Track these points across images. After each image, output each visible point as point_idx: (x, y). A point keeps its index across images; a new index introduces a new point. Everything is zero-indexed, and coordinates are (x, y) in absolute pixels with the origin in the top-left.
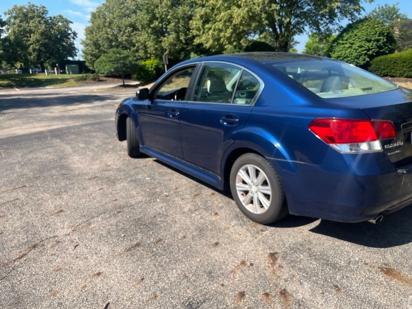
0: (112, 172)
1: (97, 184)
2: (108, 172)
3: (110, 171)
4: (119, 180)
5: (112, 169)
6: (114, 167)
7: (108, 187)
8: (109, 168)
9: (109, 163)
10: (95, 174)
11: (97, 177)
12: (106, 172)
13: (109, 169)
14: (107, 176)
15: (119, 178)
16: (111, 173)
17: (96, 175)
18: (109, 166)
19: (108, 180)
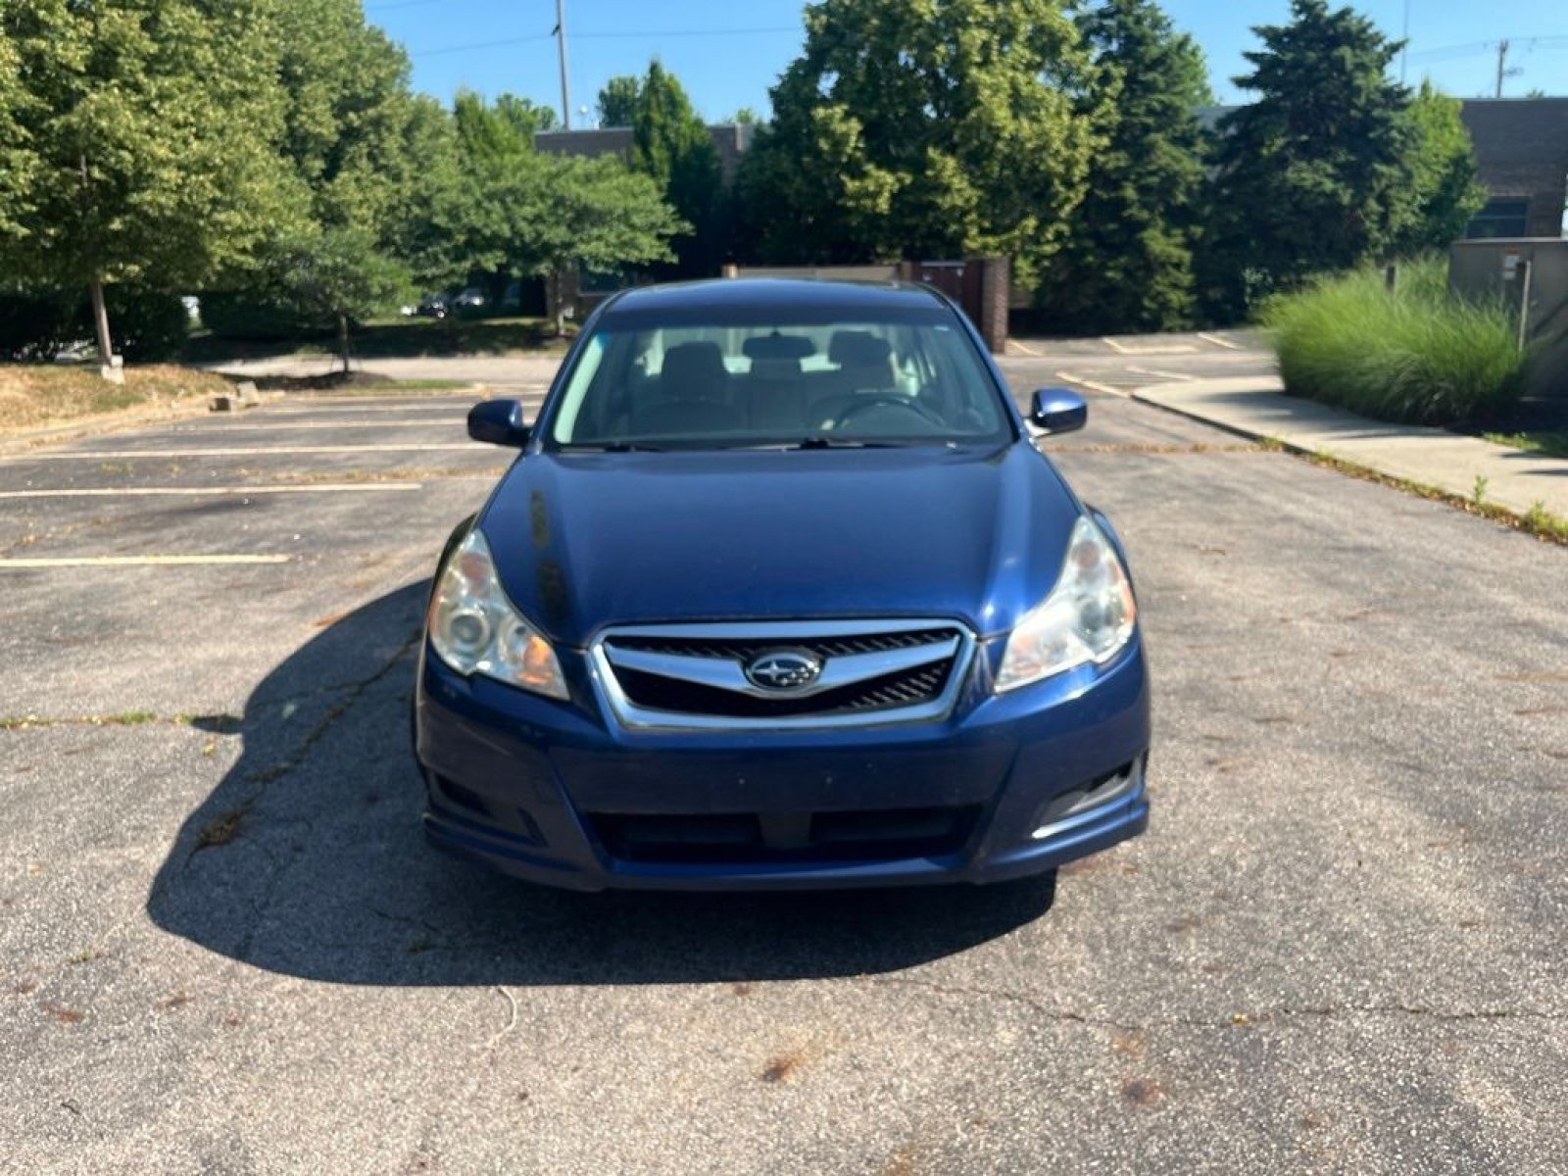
0: (1199, 726)
1: (1251, 696)
2: (1215, 733)
3: (1206, 733)
4: (1175, 692)
5: (1197, 741)
6: (1187, 752)
7: (1214, 681)
8: (1213, 753)
9: (1209, 778)
10: (1268, 735)
11: (1258, 721)
12: (1225, 733)
13: (1209, 746)
14: (1218, 715)
15: (1172, 698)
16: (1204, 727)
17: (1262, 729)
18: (1211, 763)
19: (1215, 701)
